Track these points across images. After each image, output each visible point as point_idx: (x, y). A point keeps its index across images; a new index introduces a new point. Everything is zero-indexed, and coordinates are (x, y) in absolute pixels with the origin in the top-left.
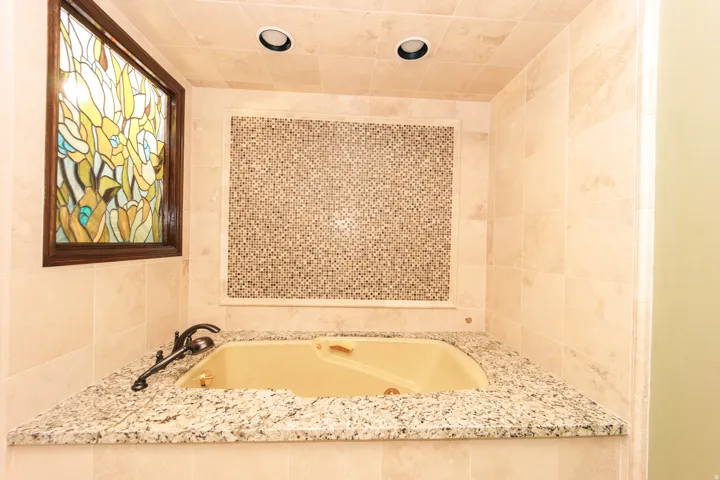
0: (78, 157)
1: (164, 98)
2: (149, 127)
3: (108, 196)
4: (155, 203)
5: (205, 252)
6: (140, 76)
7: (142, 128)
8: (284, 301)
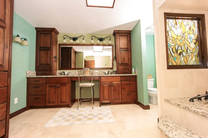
0: (172, 47)
3: (180, 54)
4: (196, 53)
7: (189, 34)
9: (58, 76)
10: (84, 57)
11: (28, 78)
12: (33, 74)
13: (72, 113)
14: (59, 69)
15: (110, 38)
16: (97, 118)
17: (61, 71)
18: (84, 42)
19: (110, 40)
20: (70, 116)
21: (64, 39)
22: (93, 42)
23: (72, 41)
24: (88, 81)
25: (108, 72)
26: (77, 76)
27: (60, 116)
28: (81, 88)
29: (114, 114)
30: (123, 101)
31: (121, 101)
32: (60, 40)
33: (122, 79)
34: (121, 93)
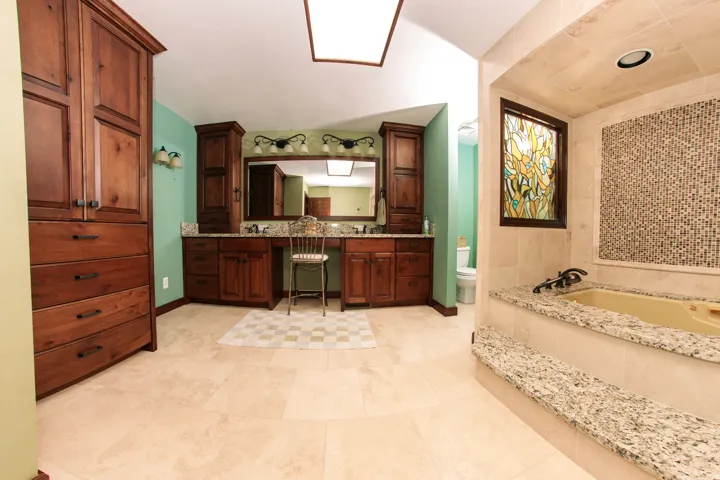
0: (512, 177)
1: (554, 133)
2: (546, 153)
3: (526, 194)
4: (550, 197)
5: (583, 226)
7: (542, 155)
8: (653, 265)
9: (242, 236)
10: (305, 189)
11: (185, 239)
12: (193, 229)
13: (275, 323)
14: (247, 219)
15: (371, 141)
16: (333, 339)
17: (250, 224)
18: (305, 149)
19: (371, 146)
20: (272, 328)
21: (257, 144)
22: (326, 149)
23: (274, 150)
24: (313, 247)
25: (365, 227)
26: (287, 235)
27: (248, 326)
28: (296, 265)
29: (375, 329)
30: (397, 299)
31: (392, 299)
32: (249, 148)
33: (398, 246)
34: (396, 280)
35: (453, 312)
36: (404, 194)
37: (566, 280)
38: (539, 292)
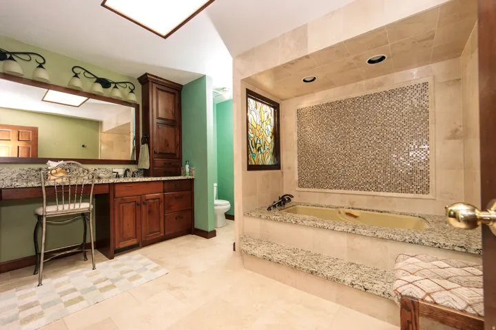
0: (252, 139)
1: (273, 109)
2: (269, 123)
3: (259, 149)
4: (271, 150)
5: (289, 168)
6: (265, 106)
7: (267, 124)
8: (323, 190)
15: (132, 88)
19: (132, 92)
22: (77, 83)
25: (126, 170)
30: (167, 233)
31: (163, 234)
33: (166, 187)
34: (164, 216)
35: (212, 234)
36: (166, 141)
37: (283, 202)
38: (270, 210)
